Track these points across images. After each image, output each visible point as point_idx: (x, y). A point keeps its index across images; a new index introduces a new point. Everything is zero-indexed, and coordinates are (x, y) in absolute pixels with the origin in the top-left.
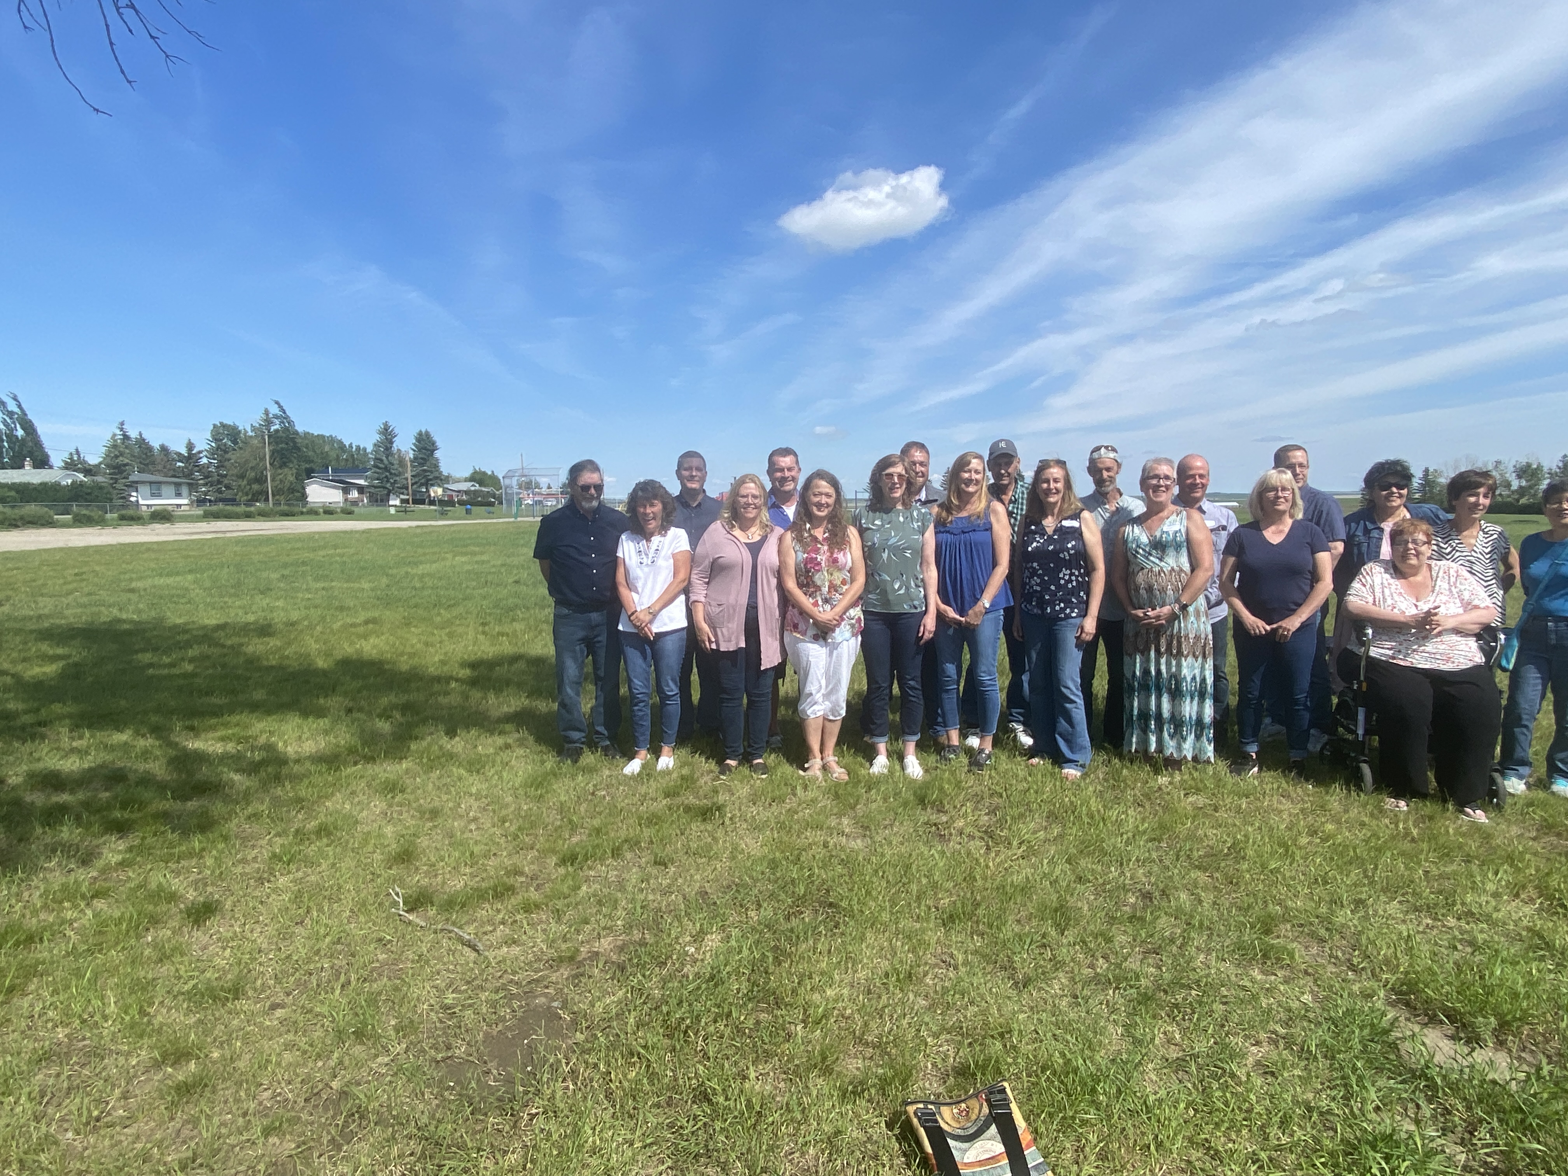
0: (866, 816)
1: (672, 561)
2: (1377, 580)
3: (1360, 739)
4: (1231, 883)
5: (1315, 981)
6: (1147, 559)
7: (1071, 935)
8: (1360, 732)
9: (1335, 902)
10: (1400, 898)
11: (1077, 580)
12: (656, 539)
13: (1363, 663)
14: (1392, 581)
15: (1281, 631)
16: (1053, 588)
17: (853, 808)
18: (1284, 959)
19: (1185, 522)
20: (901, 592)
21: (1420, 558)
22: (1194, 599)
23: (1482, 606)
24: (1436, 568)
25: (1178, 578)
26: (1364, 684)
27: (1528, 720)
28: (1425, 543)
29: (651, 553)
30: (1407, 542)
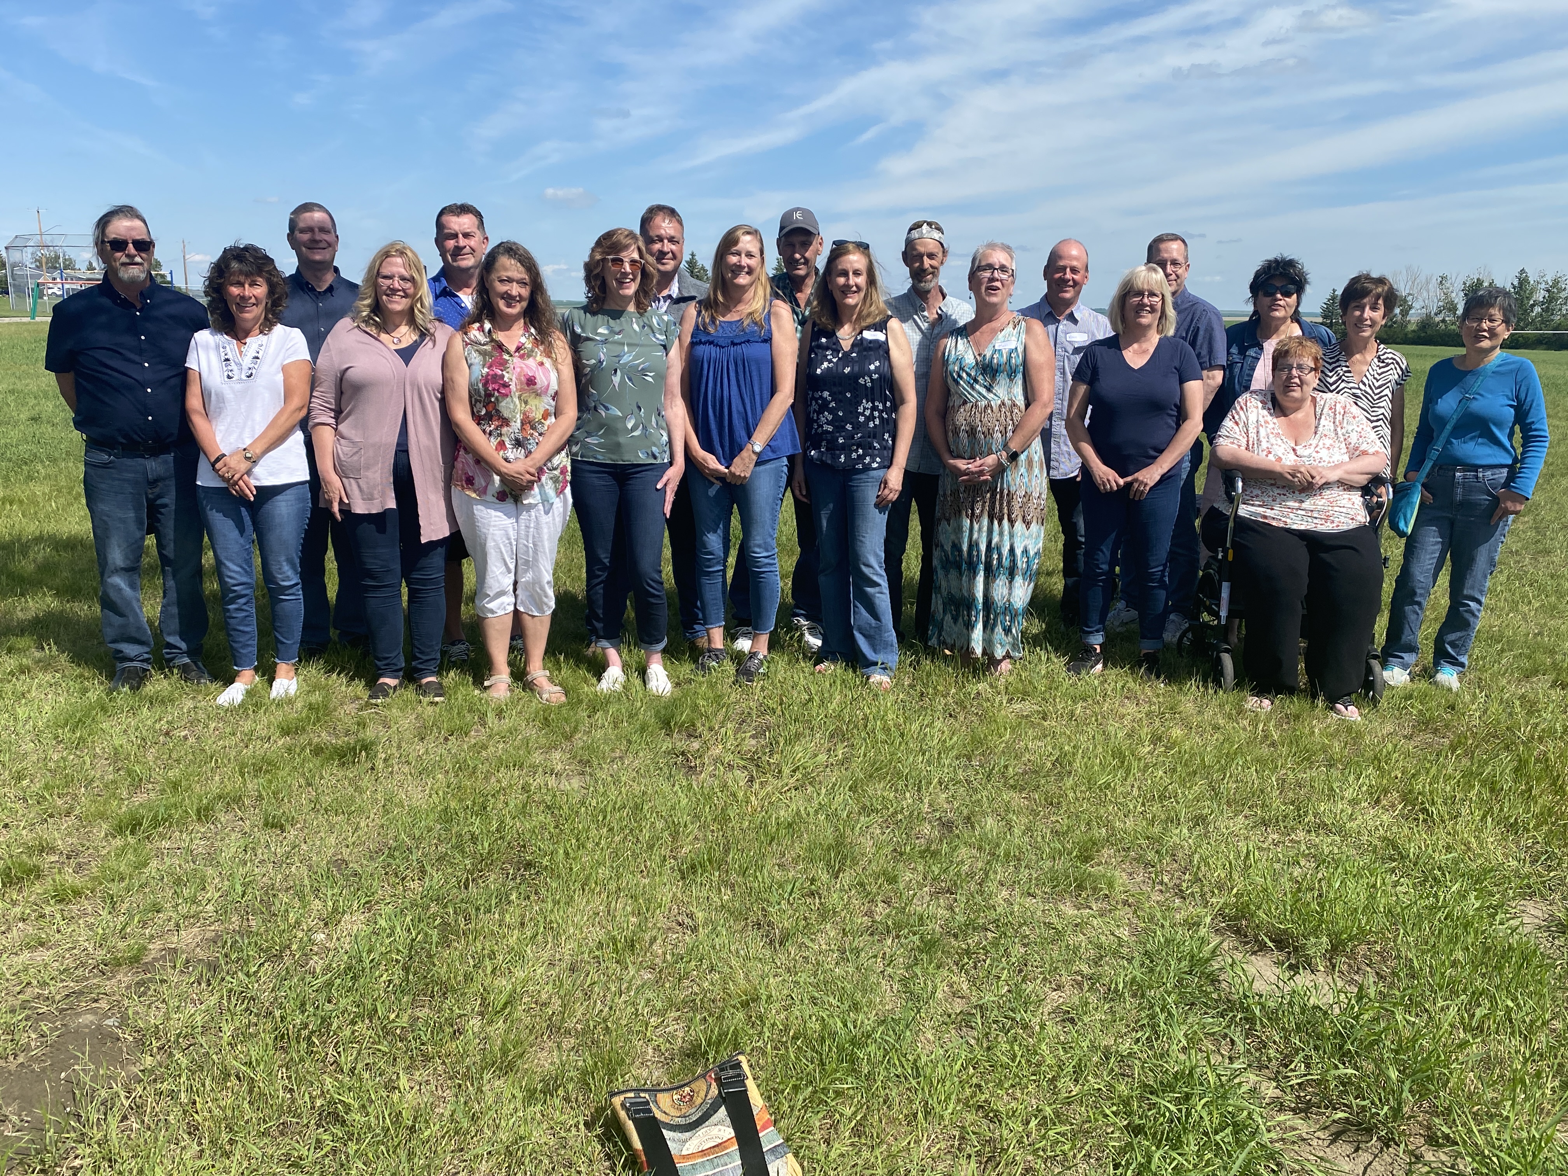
0: (586, 748)
1: (280, 377)
2: (1253, 418)
3: (1223, 622)
4: (1052, 804)
5: (1135, 912)
6: (973, 388)
7: (846, 878)
8: (1223, 613)
9: (1173, 820)
10: (1247, 811)
11: (881, 418)
12: (254, 342)
13: (1231, 524)
14: (1269, 418)
15: (1136, 485)
16: (849, 427)
17: (569, 738)
18: (1101, 889)
19: (1023, 336)
20: (635, 434)
21: (1305, 387)
22: (1026, 446)
23: (1371, 451)
24: (1322, 403)
25: (1008, 414)
26: (1231, 552)
27: (1421, 595)
28: (1312, 369)
29: (247, 361)
30: (1291, 368)
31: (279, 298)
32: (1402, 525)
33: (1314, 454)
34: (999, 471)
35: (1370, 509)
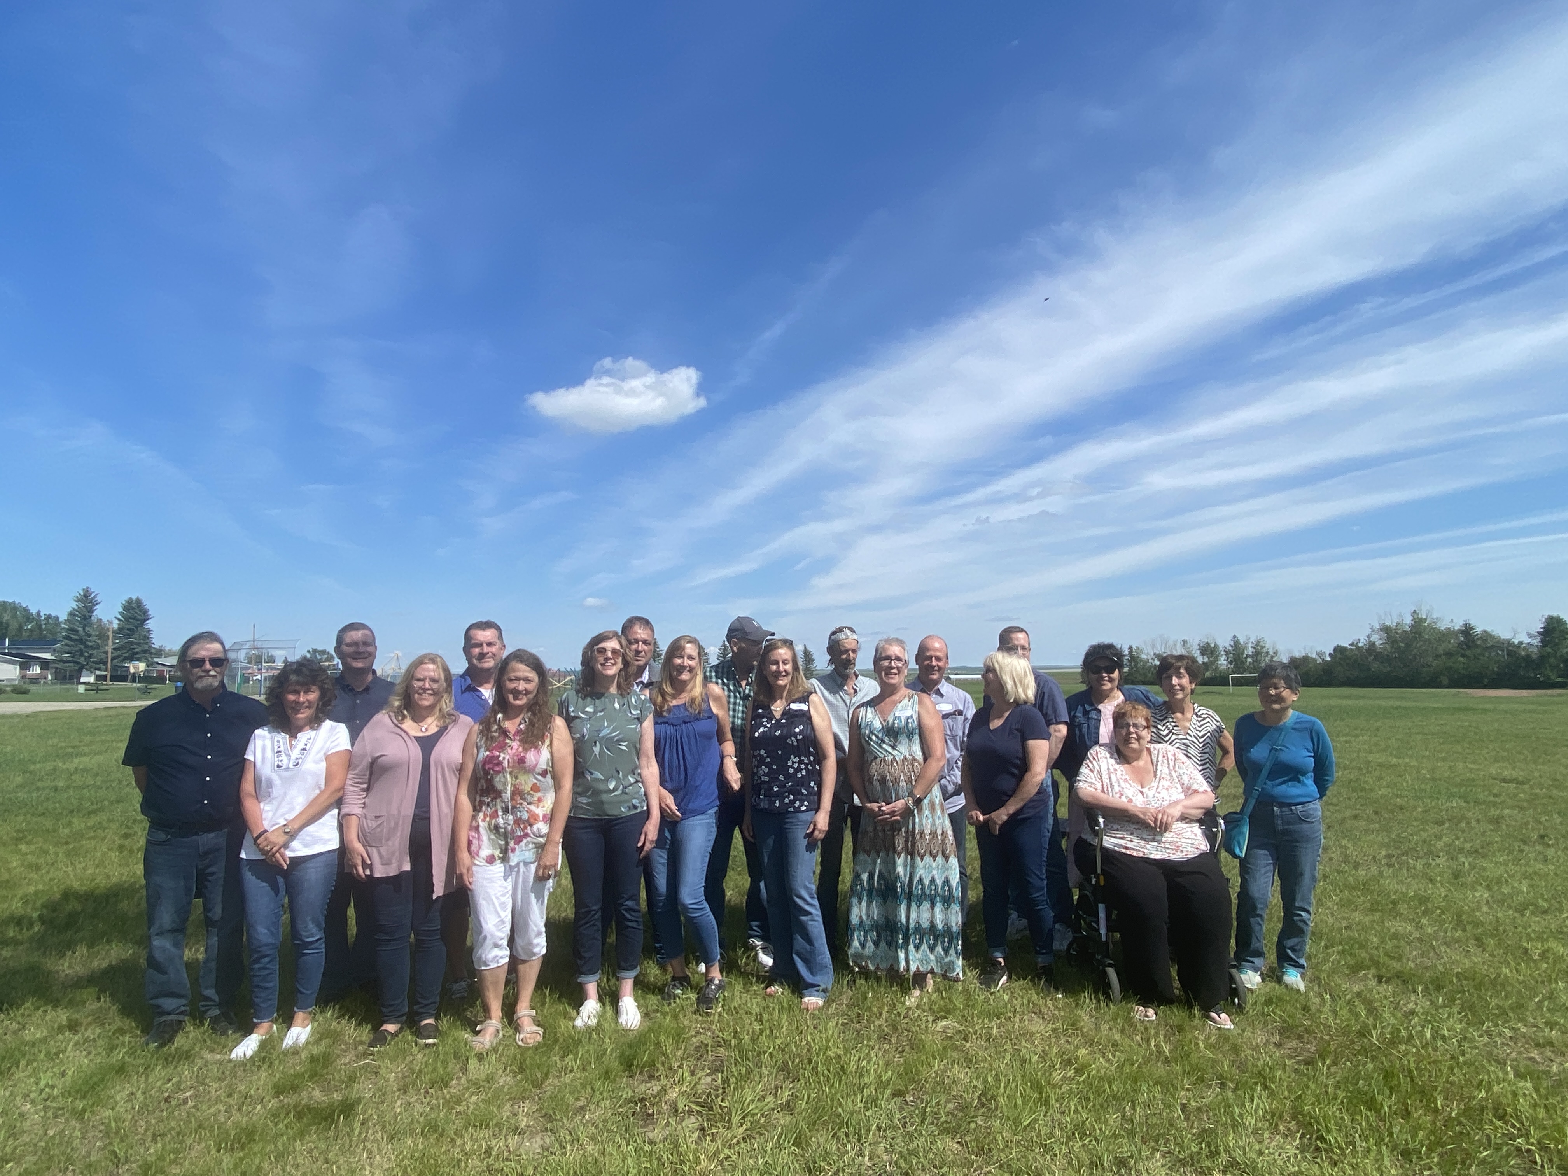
1: (324, 763)
2: (1104, 765)
3: (1104, 939)
6: (881, 747)
8: (1103, 931)
11: (807, 769)
12: (304, 736)
13: (1098, 854)
14: (1117, 766)
16: (781, 777)
19: (916, 707)
20: (616, 793)
21: (1141, 741)
22: (928, 791)
23: (1201, 790)
24: (1156, 752)
25: (910, 767)
26: (1102, 878)
27: (1262, 909)
28: (1145, 727)
29: (295, 753)
30: (1128, 725)
31: (330, 701)
32: (1237, 851)
33: (1157, 795)
34: (908, 813)
35: (1211, 837)
